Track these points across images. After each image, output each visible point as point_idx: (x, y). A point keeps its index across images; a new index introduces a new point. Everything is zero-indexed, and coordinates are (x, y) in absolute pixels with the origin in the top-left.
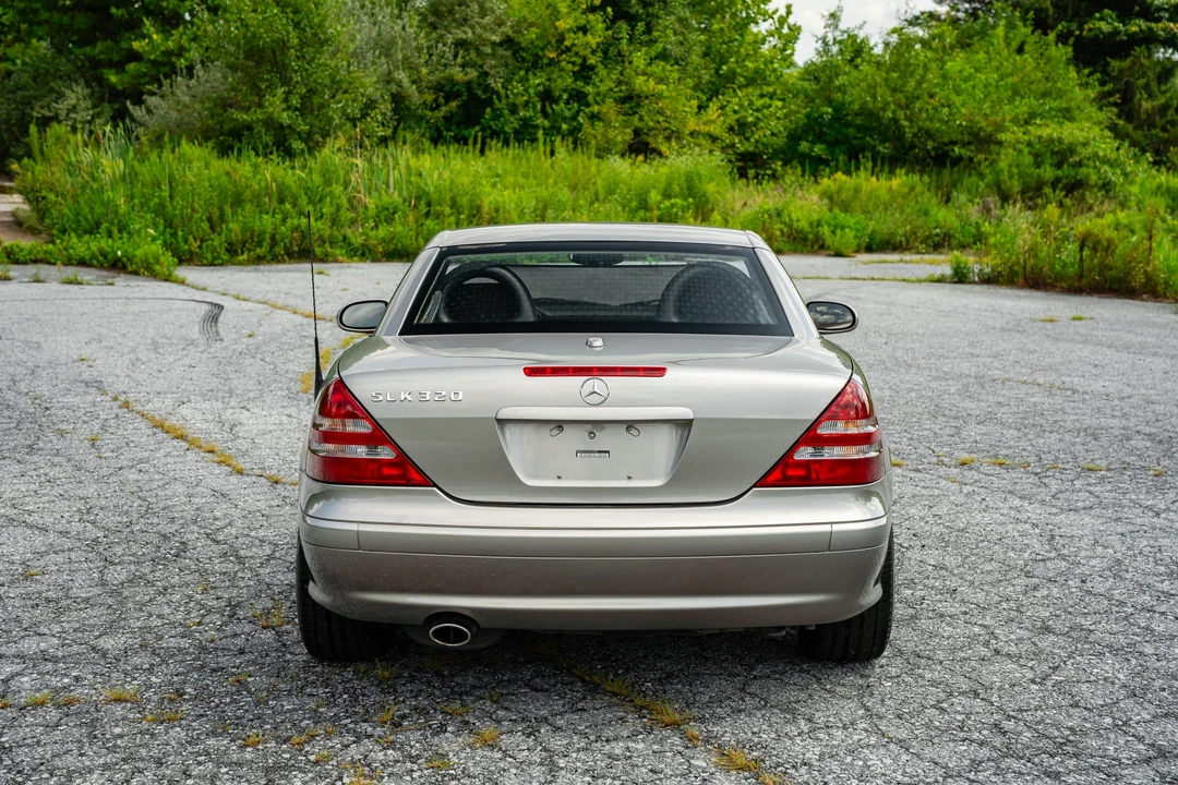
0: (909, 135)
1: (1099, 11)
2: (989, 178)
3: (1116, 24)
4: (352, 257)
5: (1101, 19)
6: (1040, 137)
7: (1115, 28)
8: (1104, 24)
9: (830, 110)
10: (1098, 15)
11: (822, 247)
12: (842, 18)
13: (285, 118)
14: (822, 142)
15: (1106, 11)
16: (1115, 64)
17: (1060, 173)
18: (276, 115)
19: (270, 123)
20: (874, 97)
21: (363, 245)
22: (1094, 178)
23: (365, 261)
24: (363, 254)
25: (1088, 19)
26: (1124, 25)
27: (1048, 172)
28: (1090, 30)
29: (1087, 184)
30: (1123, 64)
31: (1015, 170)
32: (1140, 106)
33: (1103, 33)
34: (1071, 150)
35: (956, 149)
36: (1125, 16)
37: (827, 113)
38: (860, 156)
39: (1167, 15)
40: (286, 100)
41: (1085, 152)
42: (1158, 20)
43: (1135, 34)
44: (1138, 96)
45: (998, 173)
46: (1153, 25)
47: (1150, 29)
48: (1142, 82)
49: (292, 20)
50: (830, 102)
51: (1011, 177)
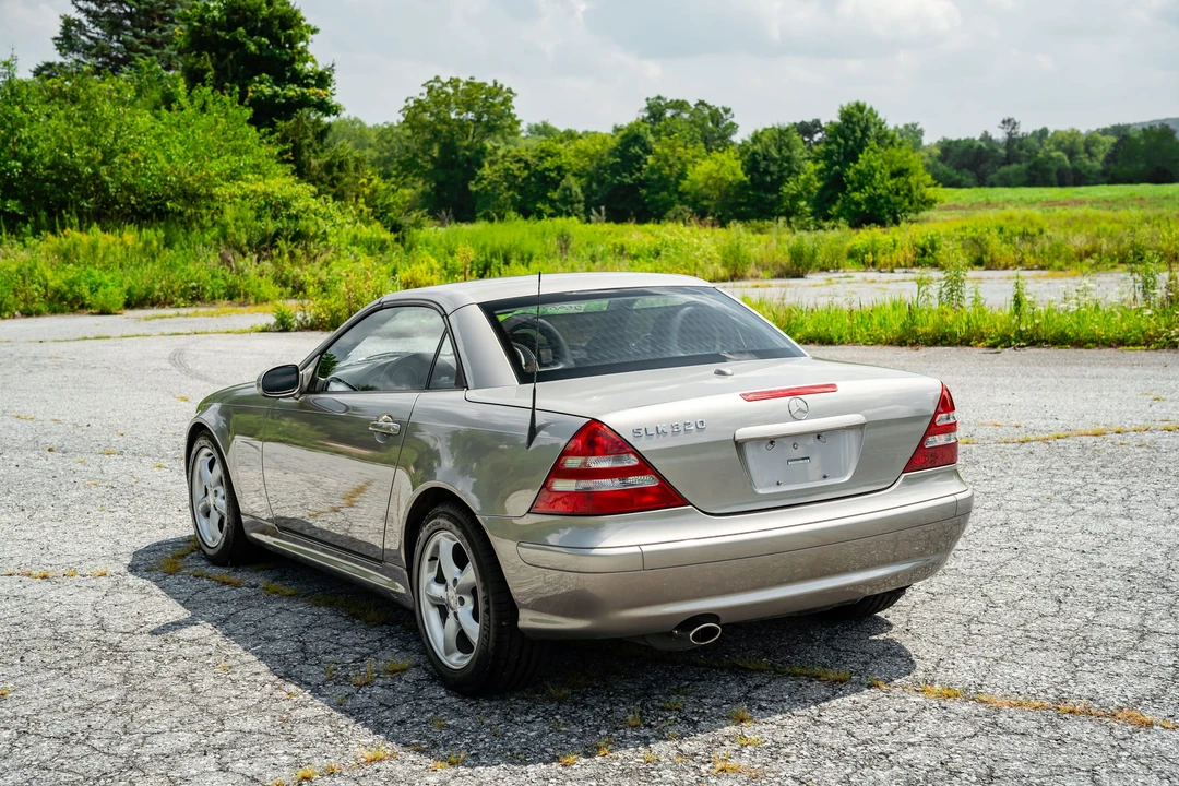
0: (112, 190)
1: (258, 74)
2: (216, 231)
3: (276, 88)
5: (261, 82)
6: (255, 191)
7: (276, 92)
8: (265, 87)
9: (19, 164)
10: (257, 78)
11: (83, 306)
12: (18, 69)
14: (14, 198)
15: (264, 75)
16: (281, 124)
17: (280, 225)
20: (70, 151)
22: (313, 229)
25: (247, 81)
26: (282, 90)
27: (271, 226)
28: (253, 91)
29: (308, 235)
30: (288, 124)
31: (240, 223)
32: (310, 164)
33: (264, 95)
34: (287, 205)
35: (168, 204)
36: (279, 80)
37: (16, 167)
38: (64, 211)
39: (314, 82)
41: (298, 205)
42: (308, 86)
43: (292, 98)
44: (306, 154)
45: (224, 227)
46: (305, 90)
47: (303, 93)
48: (306, 141)
50: (16, 156)
51: (238, 229)
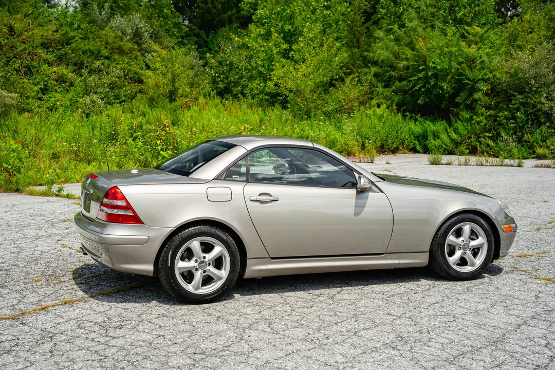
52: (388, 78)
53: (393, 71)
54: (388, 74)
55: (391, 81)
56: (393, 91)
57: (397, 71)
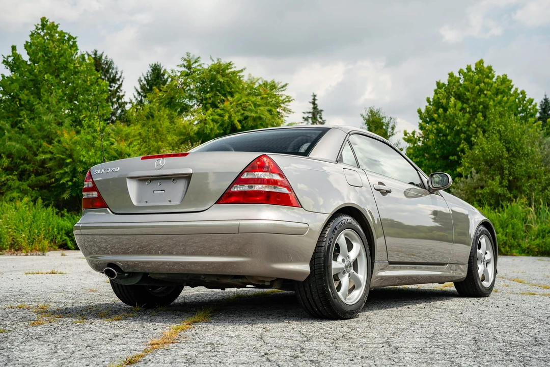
4: (522, 253)
13: (499, 190)
18: (495, 190)
19: (492, 193)
21: (528, 248)
23: (529, 256)
24: (528, 252)
40: (501, 183)
49: (506, 147)
52: (21, 171)
53: (28, 164)
54: (21, 166)
55: (24, 175)
56: (29, 186)
57: (31, 165)
